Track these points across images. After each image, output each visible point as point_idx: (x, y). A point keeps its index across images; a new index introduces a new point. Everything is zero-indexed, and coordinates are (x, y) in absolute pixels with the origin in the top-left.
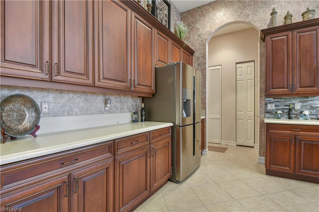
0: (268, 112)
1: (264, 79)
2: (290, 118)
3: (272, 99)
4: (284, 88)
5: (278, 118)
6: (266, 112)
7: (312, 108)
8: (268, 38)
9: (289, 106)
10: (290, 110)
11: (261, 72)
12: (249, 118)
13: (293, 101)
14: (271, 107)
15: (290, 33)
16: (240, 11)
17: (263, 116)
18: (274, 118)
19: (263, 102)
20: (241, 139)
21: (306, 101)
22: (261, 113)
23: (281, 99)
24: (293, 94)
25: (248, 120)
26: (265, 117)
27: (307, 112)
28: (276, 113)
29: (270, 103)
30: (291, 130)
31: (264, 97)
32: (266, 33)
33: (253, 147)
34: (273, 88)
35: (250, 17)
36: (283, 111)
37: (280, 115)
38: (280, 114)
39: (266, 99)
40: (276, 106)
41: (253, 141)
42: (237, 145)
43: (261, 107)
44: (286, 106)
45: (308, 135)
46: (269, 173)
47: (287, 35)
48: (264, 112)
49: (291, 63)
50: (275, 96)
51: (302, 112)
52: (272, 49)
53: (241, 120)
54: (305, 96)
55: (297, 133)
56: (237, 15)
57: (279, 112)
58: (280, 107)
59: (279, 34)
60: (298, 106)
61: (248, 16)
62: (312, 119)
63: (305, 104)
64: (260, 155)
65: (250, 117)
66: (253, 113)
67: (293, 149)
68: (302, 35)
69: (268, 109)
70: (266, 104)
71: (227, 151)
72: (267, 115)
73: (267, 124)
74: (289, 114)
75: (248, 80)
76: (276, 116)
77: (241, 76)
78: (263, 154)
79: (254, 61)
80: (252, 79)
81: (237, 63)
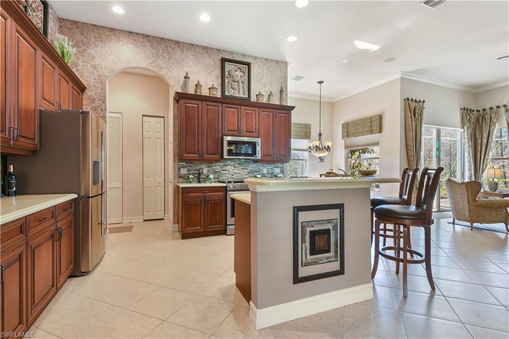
0: (180, 177)
1: (177, 143)
2: (199, 182)
3: (184, 163)
4: (195, 154)
5: (190, 182)
6: (179, 177)
7: (215, 172)
8: (182, 102)
9: (199, 170)
10: (199, 174)
11: (174, 134)
12: (159, 185)
13: (202, 166)
14: (184, 171)
15: (199, 103)
17: (176, 181)
18: (186, 182)
19: (177, 166)
20: (149, 212)
21: (211, 166)
22: (174, 178)
23: (192, 163)
24: (201, 160)
25: (157, 187)
26: (178, 182)
27: (211, 176)
28: (189, 177)
29: (183, 167)
30: (202, 193)
31: (177, 161)
32: (180, 97)
33: (163, 219)
34: (186, 153)
36: (194, 176)
37: (191, 180)
38: (192, 178)
39: (180, 163)
40: (188, 171)
41: (163, 212)
42: (144, 220)
43: (174, 171)
44: (196, 170)
45: (213, 195)
46: (185, 236)
47: (197, 104)
48: (177, 177)
49: (200, 131)
50: (189, 161)
51: (208, 176)
52: (186, 114)
53: (149, 188)
54: (210, 162)
55: (205, 195)
57: (191, 176)
58: (192, 172)
59: (192, 102)
60: (205, 171)
62: (215, 182)
63: (210, 169)
64: (174, 224)
65: (159, 183)
66: (163, 178)
67: (203, 208)
68: (209, 108)
69: (181, 173)
70: (179, 169)
71: (133, 230)
72: (181, 180)
73: (182, 188)
74: (199, 178)
75: (157, 138)
76: (188, 181)
77: (149, 132)
78: (177, 222)
79: (164, 117)
80: (161, 139)
81: (143, 116)
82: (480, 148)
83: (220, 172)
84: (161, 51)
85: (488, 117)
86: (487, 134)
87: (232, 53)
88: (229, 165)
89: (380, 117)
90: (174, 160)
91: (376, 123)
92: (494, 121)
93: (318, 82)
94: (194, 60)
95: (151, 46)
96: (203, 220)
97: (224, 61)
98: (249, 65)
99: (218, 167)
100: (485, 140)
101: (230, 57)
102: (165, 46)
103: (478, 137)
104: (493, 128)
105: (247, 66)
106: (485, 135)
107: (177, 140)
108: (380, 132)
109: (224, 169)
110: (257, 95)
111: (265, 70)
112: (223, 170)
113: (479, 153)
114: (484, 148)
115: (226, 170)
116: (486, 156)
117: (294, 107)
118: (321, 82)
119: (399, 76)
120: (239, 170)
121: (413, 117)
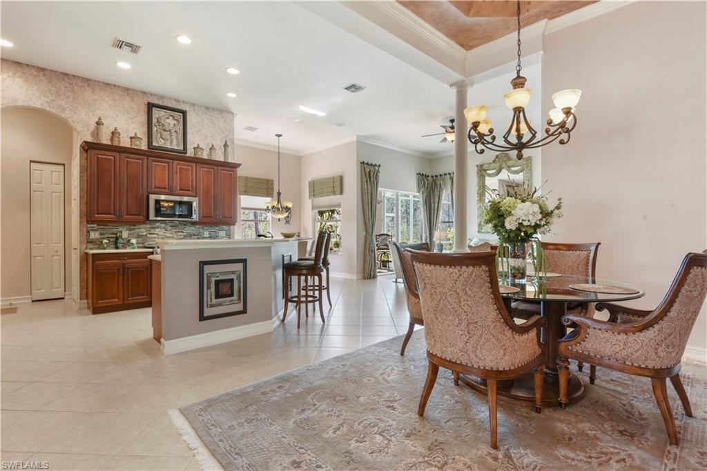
0: (90, 242)
1: (85, 200)
2: (117, 248)
3: (95, 225)
4: (111, 214)
5: (104, 249)
6: (88, 242)
7: (139, 236)
8: (92, 153)
9: (116, 234)
10: (117, 239)
11: (81, 190)
12: (55, 254)
13: (120, 229)
14: (94, 235)
15: (117, 155)
16: (51, 98)
17: (85, 246)
18: (98, 248)
19: (85, 229)
20: (41, 289)
21: (134, 229)
22: (81, 243)
23: (107, 225)
24: (119, 221)
25: (53, 256)
26: (86, 248)
27: (134, 241)
28: (102, 242)
29: (92, 230)
30: (119, 259)
31: (85, 221)
32: (90, 147)
33: (63, 298)
34: (98, 214)
35: (66, 112)
36: (109, 240)
37: (105, 245)
38: (106, 243)
39: (88, 225)
40: (101, 234)
41: (62, 289)
42: (33, 301)
43: (81, 235)
44: (113, 234)
45: (134, 263)
46: (97, 310)
47: (114, 157)
48: (85, 241)
50: (99, 222)
51: (129, 241)
52: (98, 168)
53: (40, 258)
54: (132, 224)
55: (124, 262)
56: (46, 101)
57: (105, 241)
58: (106, 236)
59: (106, 153)
60: (125, 234)
61: (64, 110)
62: (139, 247)
63: (133, 232)
64: (81, 299)
65: (57, 251)
66: (62, 244)
67: (121, 278)
68: (130, 162)
69: (91, 238)
70: (88, 232)
71: (18, 311)
72: (90, 246)
73: (93, 254)
74: (116, 243)
75: (52, 192)
76: (101, 246)
77: (40, 183)
78: (85, 297)
79: (64, 165)
80: (60, 192)
81: (31, 162)
83: (146, 235)
84: (63, 88)
85: (438, 183)
87: (162, 97)
88: (158, 228)
89: (341, 178)
90: (81, 222)
91: (338, 184)
92: (443, 187)
93: (276, 135)
94: (109, 103)
95: (49, 82)
96: (121, 290)
97: (150, 106)
98: (184, 113)
99: (143, 230)
101: (160, 103)
102: (69, 83)
104: (442, 194)
105: (182, 114)
107: (85, 196)
108: (341, 193)
109: (152, 231)
110: (194, 148)
111: (206, 120)
112: (150, 234)
115: (154, 234)
116: (438, 220)
117: (240, 165)
118: (280, 136)
119: (355, 139)
120: (172, 233)
121: (368, 180)
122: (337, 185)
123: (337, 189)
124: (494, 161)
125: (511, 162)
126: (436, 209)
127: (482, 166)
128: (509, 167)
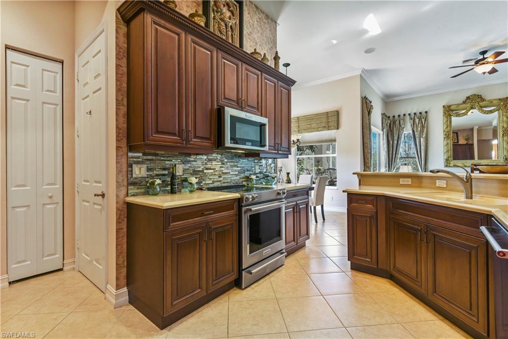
0: (132, 183)
1: (124, 109)
2: (173, 191)
3: (140, 154)
5: (156, 194)
6: (129, 184)
7: (195, 173)
9: (169, 169)
10: (173, 177)
13: (174, 161)
14: (139, 171)
17: (124, 192)
19: (124, 160)
21: (189, 162)
22: (118, 185)
24: (185, 148)
26: (127, 195)
27: (193, 180)
28: (153, 183)
29: (138, 163)
31: (125, 149)
34: (158, 132)
36: (163, 180)
37: (158, 188)
38: (158, 185)
39: (130, 154)
40: (149, 170)
43: (119, 171)
44: (164, 169)
48: (125, 183)
51: (186, 180)
57: (157, 181)
58: (155, 172)
60: (180, 170)
69: (134, 176)
70: (130, 166)
72: (133, 190)
73: (167, 210)
74: (172, 185)
76: (149, 190)
78: (124, 281)
81: (7, 47)
82: (391, 148)
83: (202, 171)
85: (397, 123)
86: (397, 136)
88: (215, 160)
89: (338, 114)
90: (118, 148)
91: (334, 118)
92: (403, 126)
99: (199, 162)
100: (395, 142)
103: (390, 139)
104: (402, 132)
105: (237, 5)
106: (396, 138)
107: (125, 103)
108: (338, 128)
109: (208, 166)
110: (252, 53)
112: (207, 169)
113: (391, 152)
114: (395, 148)
115: (210, 169)
116: (397, 156)
117: (295, 82)
119: (359, 72)
120: (227, 168)
122: (332, 119)
123: (333, 124)
124: (464, 102)
125: (484, 102)
126: (395, 146)
127: (449, 106)
128: (481, 107)
